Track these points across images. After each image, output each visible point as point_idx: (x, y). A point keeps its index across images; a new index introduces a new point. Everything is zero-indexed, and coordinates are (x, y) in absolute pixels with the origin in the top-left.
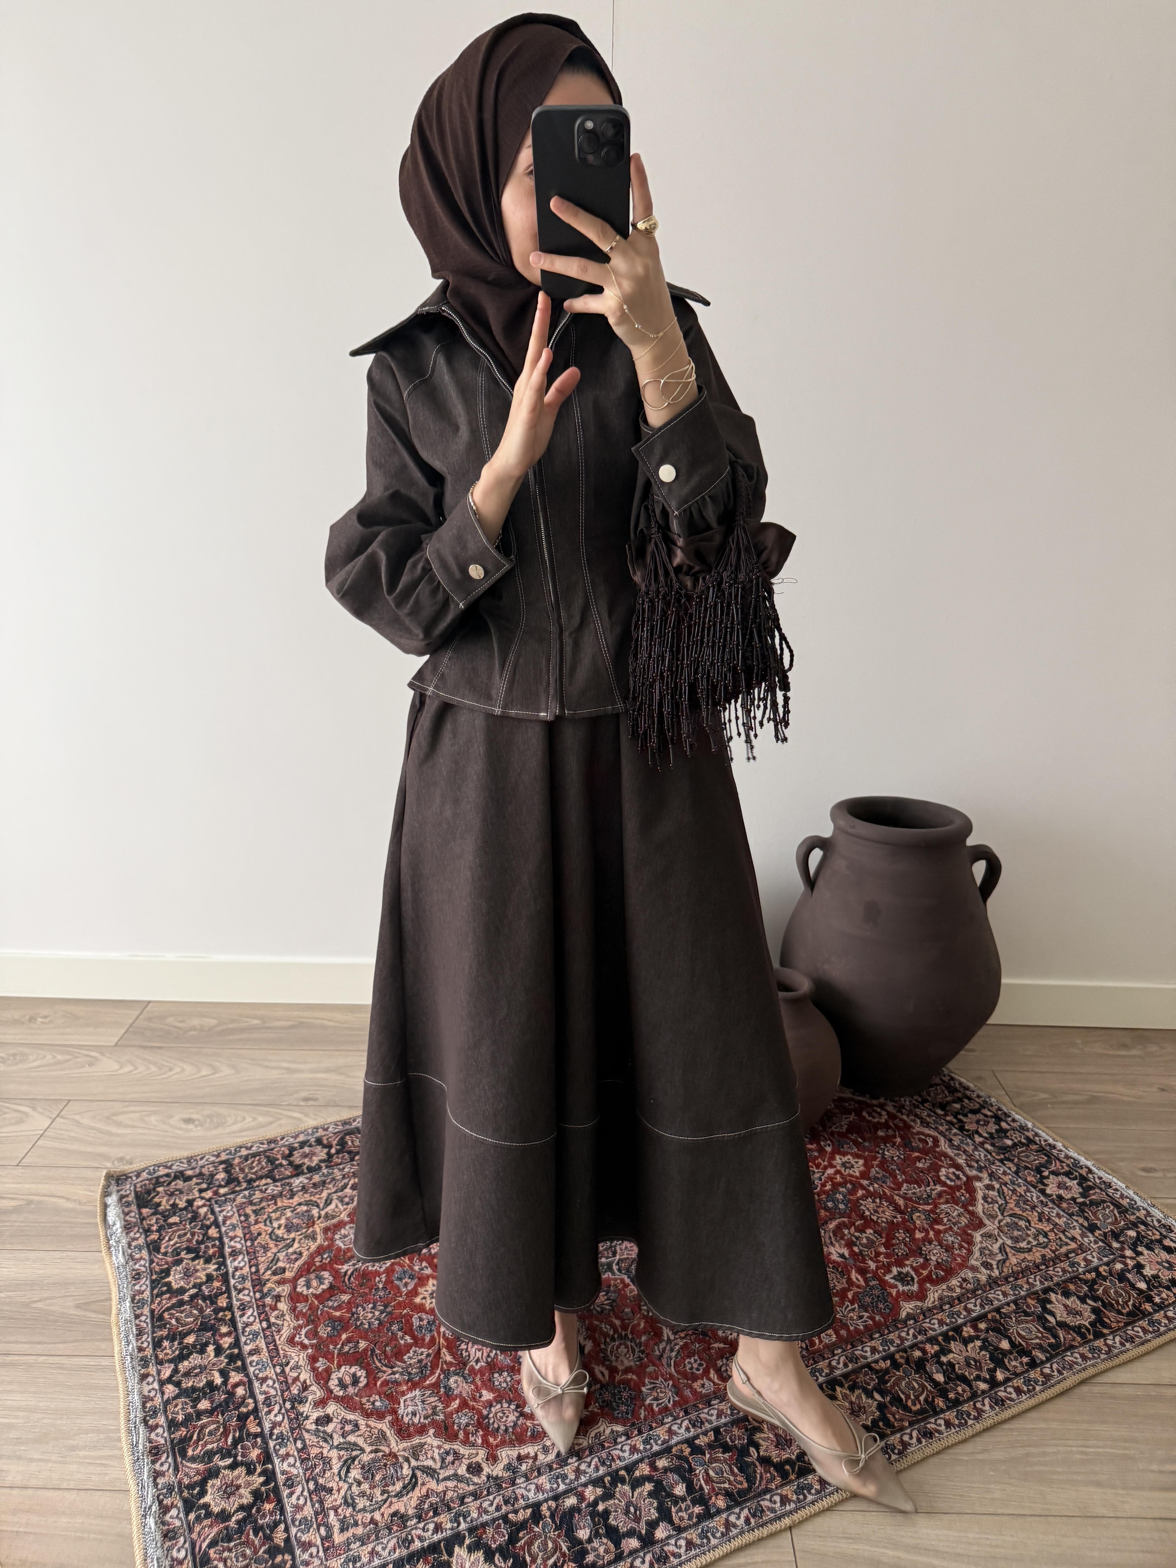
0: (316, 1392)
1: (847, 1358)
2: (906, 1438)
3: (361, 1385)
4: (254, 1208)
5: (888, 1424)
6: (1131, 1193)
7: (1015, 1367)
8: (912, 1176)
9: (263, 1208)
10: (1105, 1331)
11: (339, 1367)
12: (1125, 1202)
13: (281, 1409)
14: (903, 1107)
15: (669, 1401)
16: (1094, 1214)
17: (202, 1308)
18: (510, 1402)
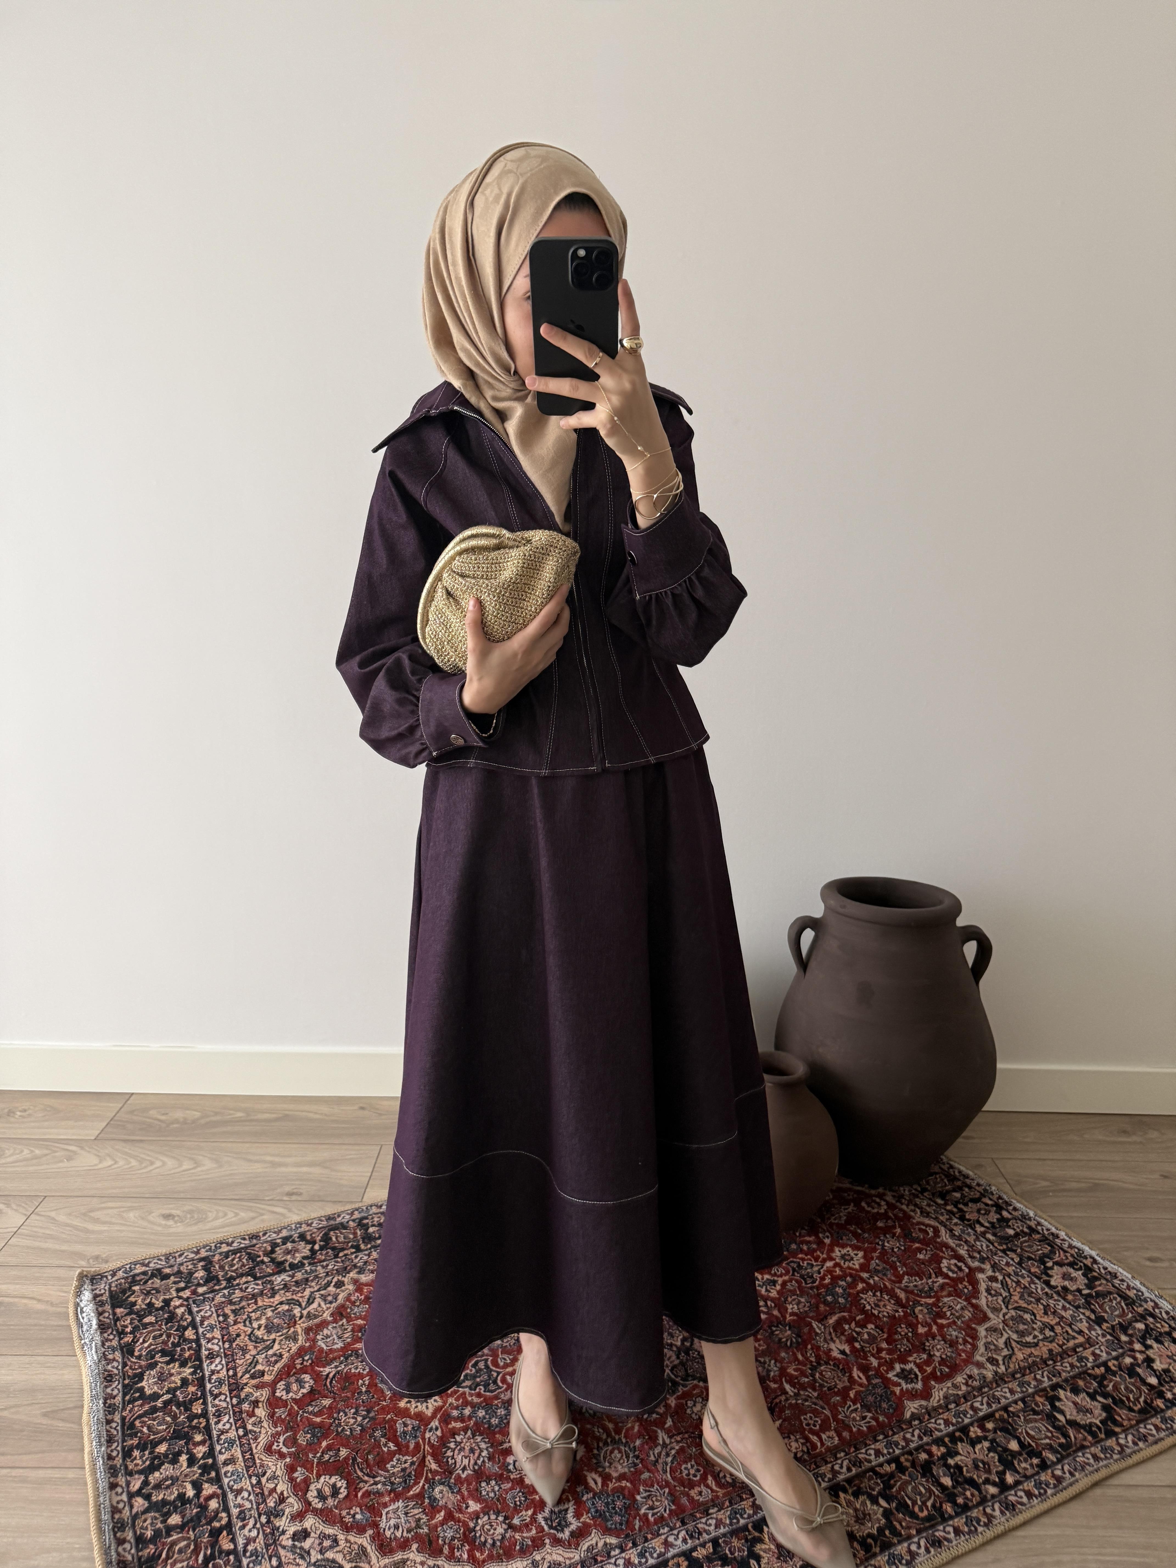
0: (294, 1504)
1: (850, 1461)
2: (914, 1547)
3: (341, 1496)
4: (234, 1308)
5: (895, 1533)
6: (1138, 1283)
7: (1026, 1469)
8: (912, 1268)
9: (243, 1308)
10: (1117, 1429)
11: (319, 1476)
12: (1132, 1294)
13: (256, 1524)
14: (902, 1196)
15: (665, 1510)
16: (1101, 1306)
17: (176, 1414)
18: (498, 1514)
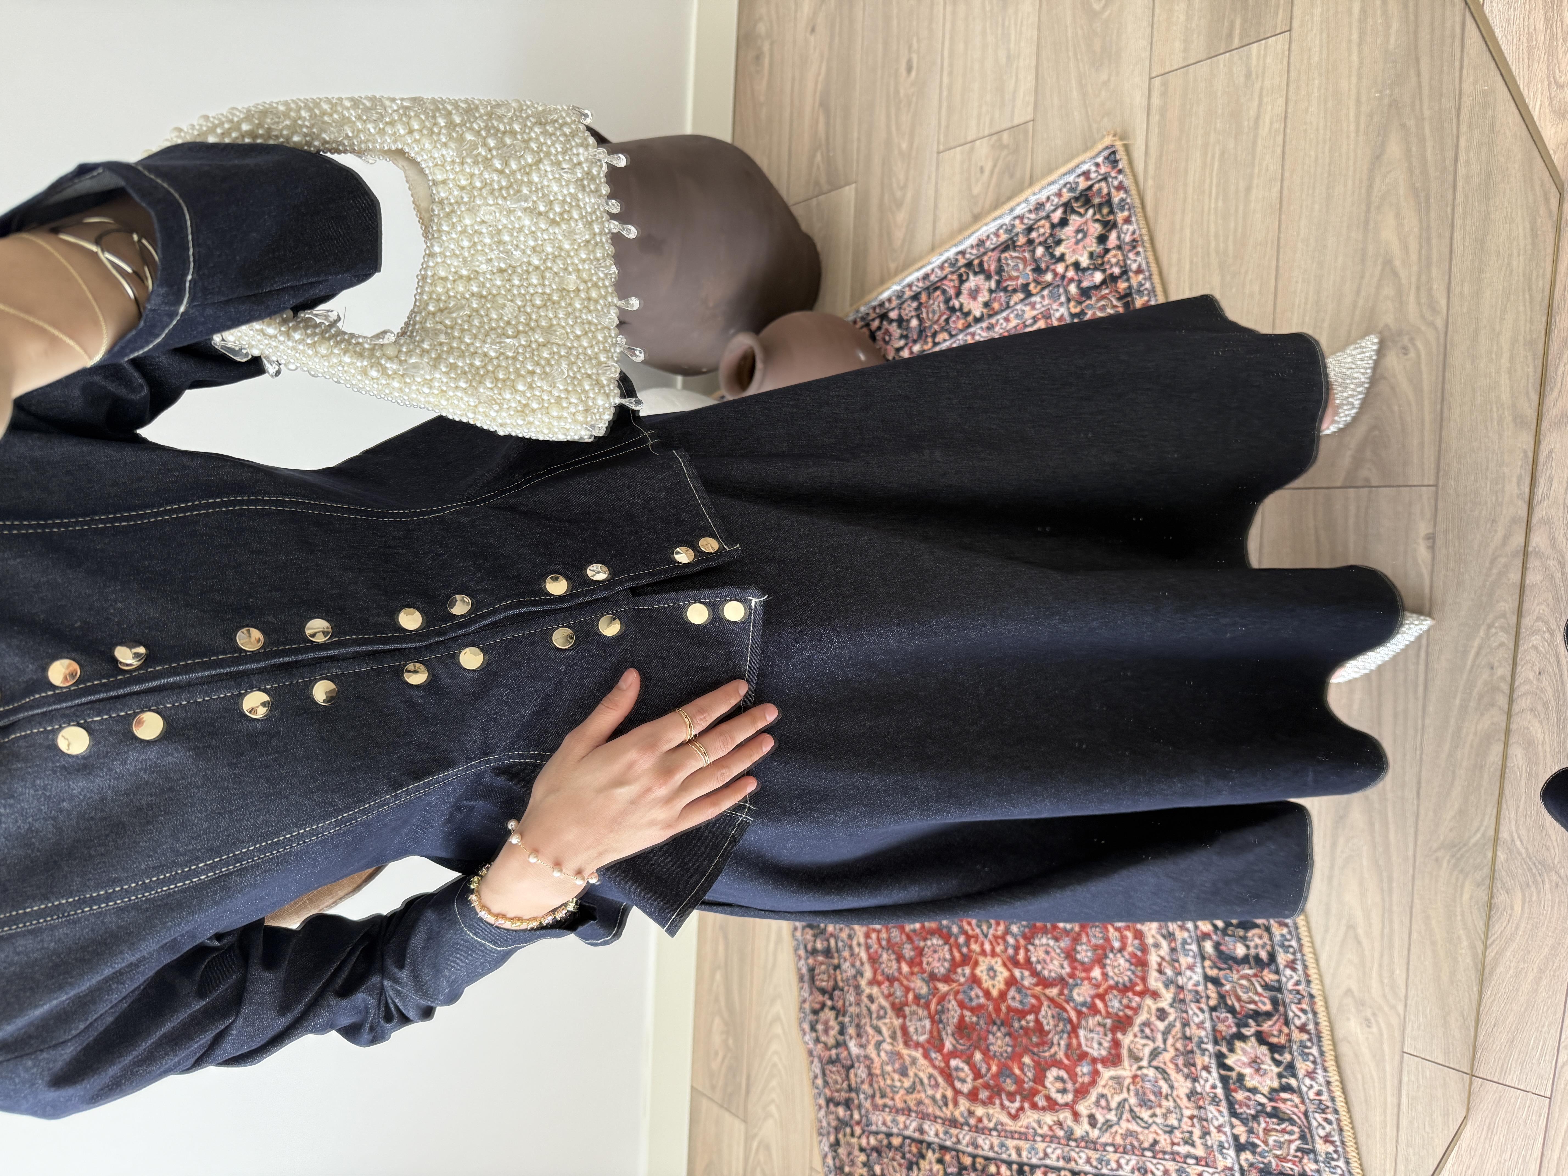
0: (1065, 1116)
3: (1065, 1076)
4: (878, 1095)
6: (995, 224)
9: (880, 1088)
11: (1044, 1086)
12: (1003, 237)
13: (1075, 1151)
